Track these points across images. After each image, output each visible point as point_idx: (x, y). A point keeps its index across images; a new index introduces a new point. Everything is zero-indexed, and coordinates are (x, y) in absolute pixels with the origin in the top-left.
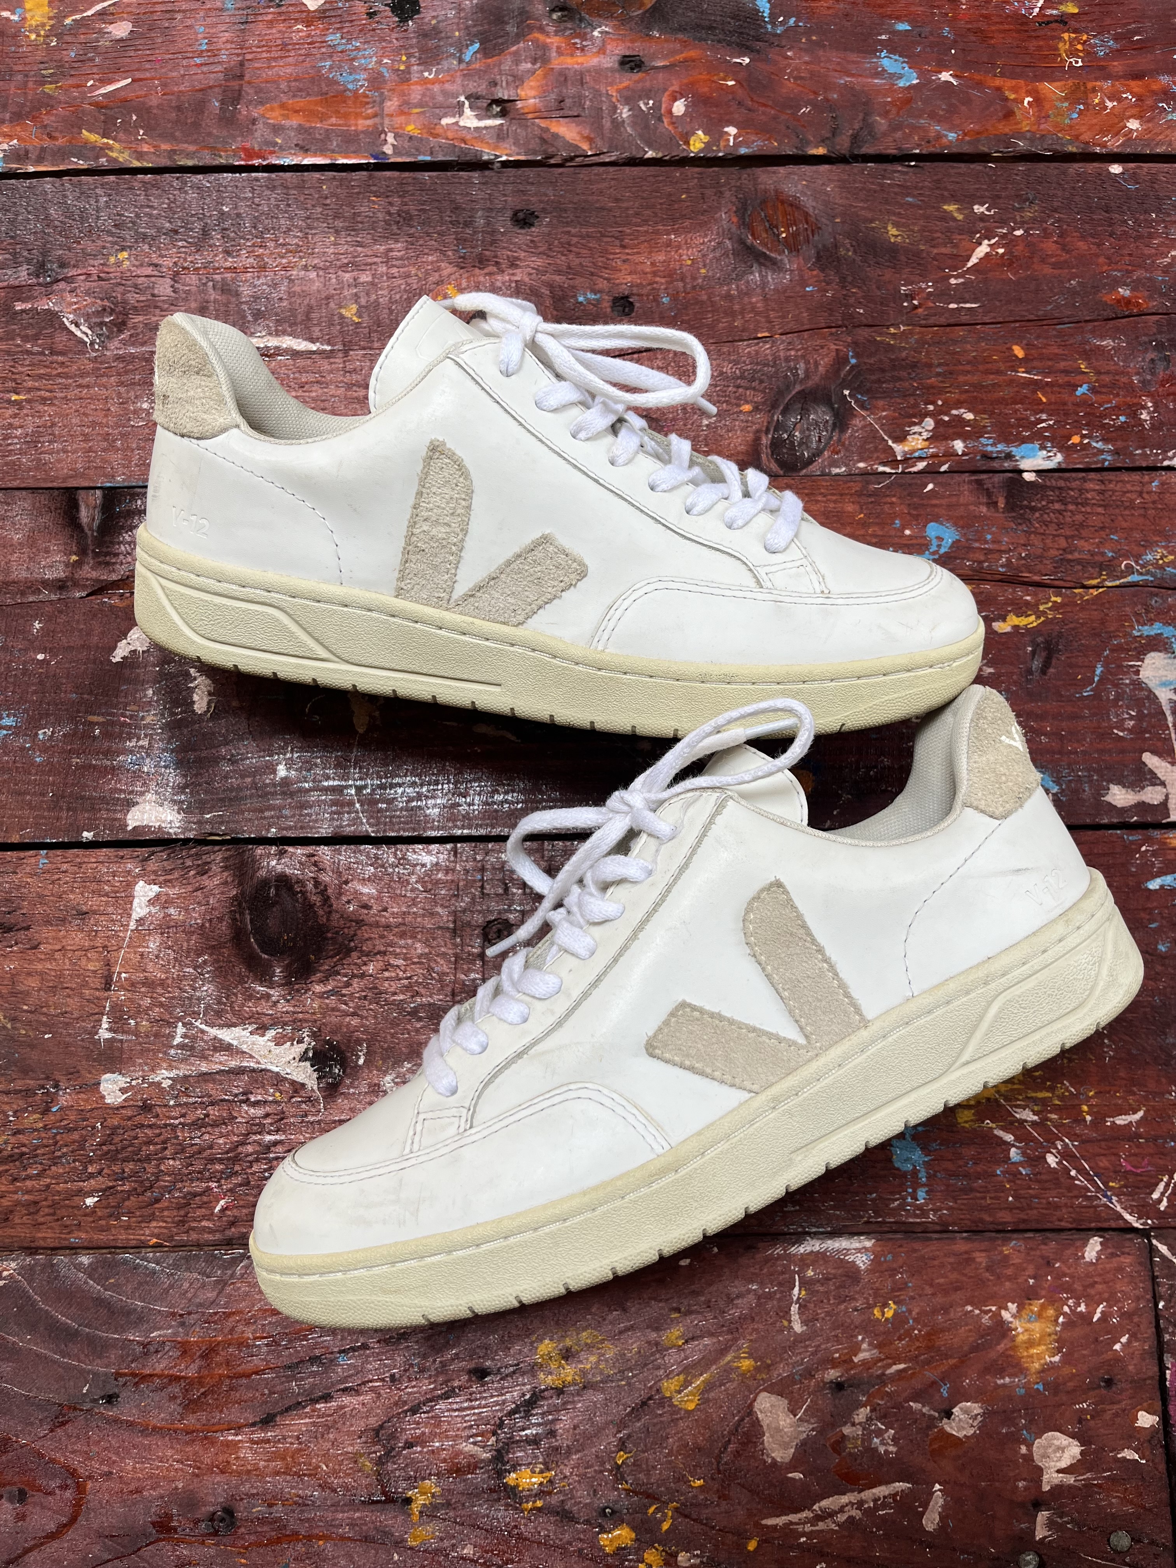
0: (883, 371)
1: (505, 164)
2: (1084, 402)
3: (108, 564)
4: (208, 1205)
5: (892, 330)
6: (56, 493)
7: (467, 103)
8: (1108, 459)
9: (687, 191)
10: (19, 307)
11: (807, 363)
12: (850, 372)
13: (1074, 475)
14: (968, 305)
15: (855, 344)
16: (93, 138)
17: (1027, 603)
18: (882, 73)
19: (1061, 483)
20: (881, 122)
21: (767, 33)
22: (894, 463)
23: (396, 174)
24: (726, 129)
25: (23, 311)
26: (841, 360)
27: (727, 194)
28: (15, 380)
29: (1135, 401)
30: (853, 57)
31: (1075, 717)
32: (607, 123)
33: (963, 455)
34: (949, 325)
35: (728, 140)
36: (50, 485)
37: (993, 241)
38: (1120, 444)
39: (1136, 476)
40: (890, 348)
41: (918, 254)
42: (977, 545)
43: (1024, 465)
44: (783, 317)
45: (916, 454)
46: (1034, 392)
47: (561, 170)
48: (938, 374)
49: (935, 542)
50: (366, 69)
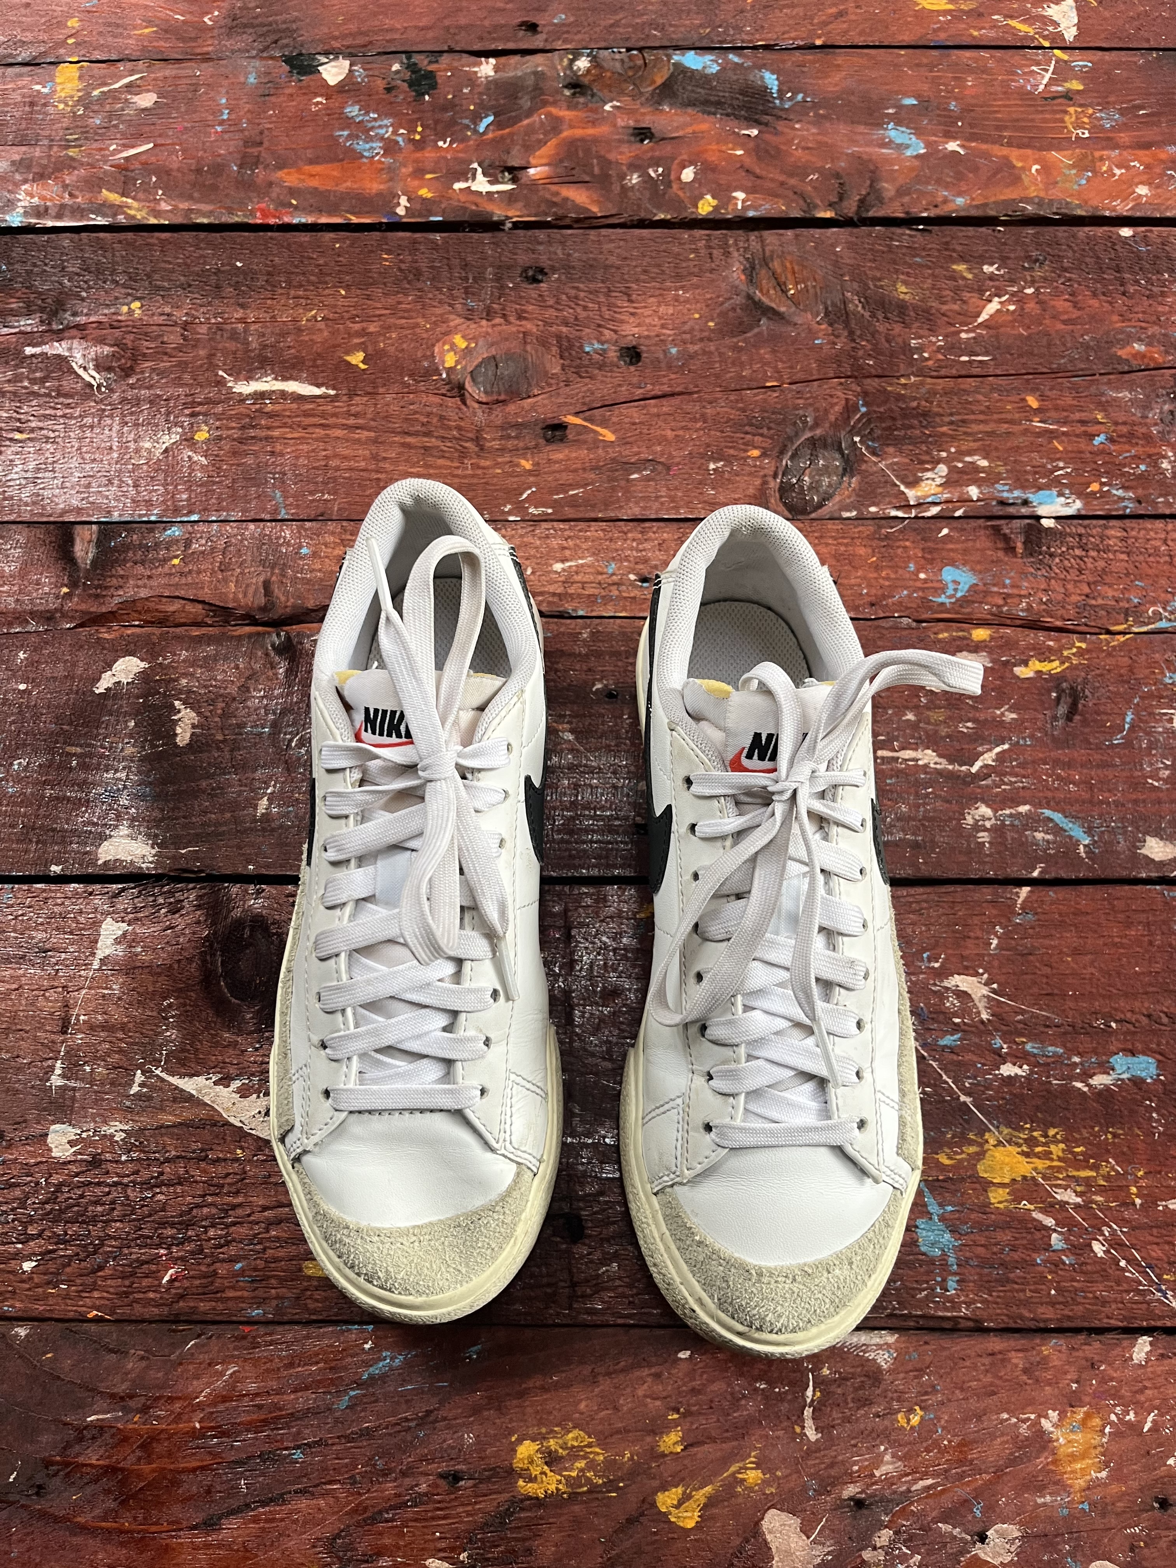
0: (894, 419)
1: (516, 225)
2: (1102, 452)
3: (97, 596)
4: (157, 1275)
5: (903, 381)
6: (52, 527)
7: (480, 170)
8: (1130, 507)
9: (695, 251)
10: (29, 351)
11: (817, 410)
12: (859, 420)
13: (1094, 522)
14: (980, 358)
15: (865, 394)
16: (114, 198)
17: (1050, 648)
18: (889, 144)
19: (1082, 530)
20: (888, 188)
21: (775, 108)
22: (908, 507)
23: (408, 234)
24: (734, 194)
25: (33, 356)
26: (850, 409)
27: (736, 254)
28: (19, 420)
29: (1156, 451)
30: (861, 129)
31: (1103, 765)
32: (616, 188)
33: (978, 500)
34: (960, 377)
35: (737, 204)
36: (45, 519)
37: (1004, 299)
38: (1140, 491)
39: (1159, 524)
40: (900, 398)
41: (927, 311)
42: (995, 589)
43: (1040, 511)
44: (791, 367)
45: (930, 500)
46: (1050, 442)
47: (569, 232)
48: (951, 423)
49: (951, 586)
50: (382, 138)
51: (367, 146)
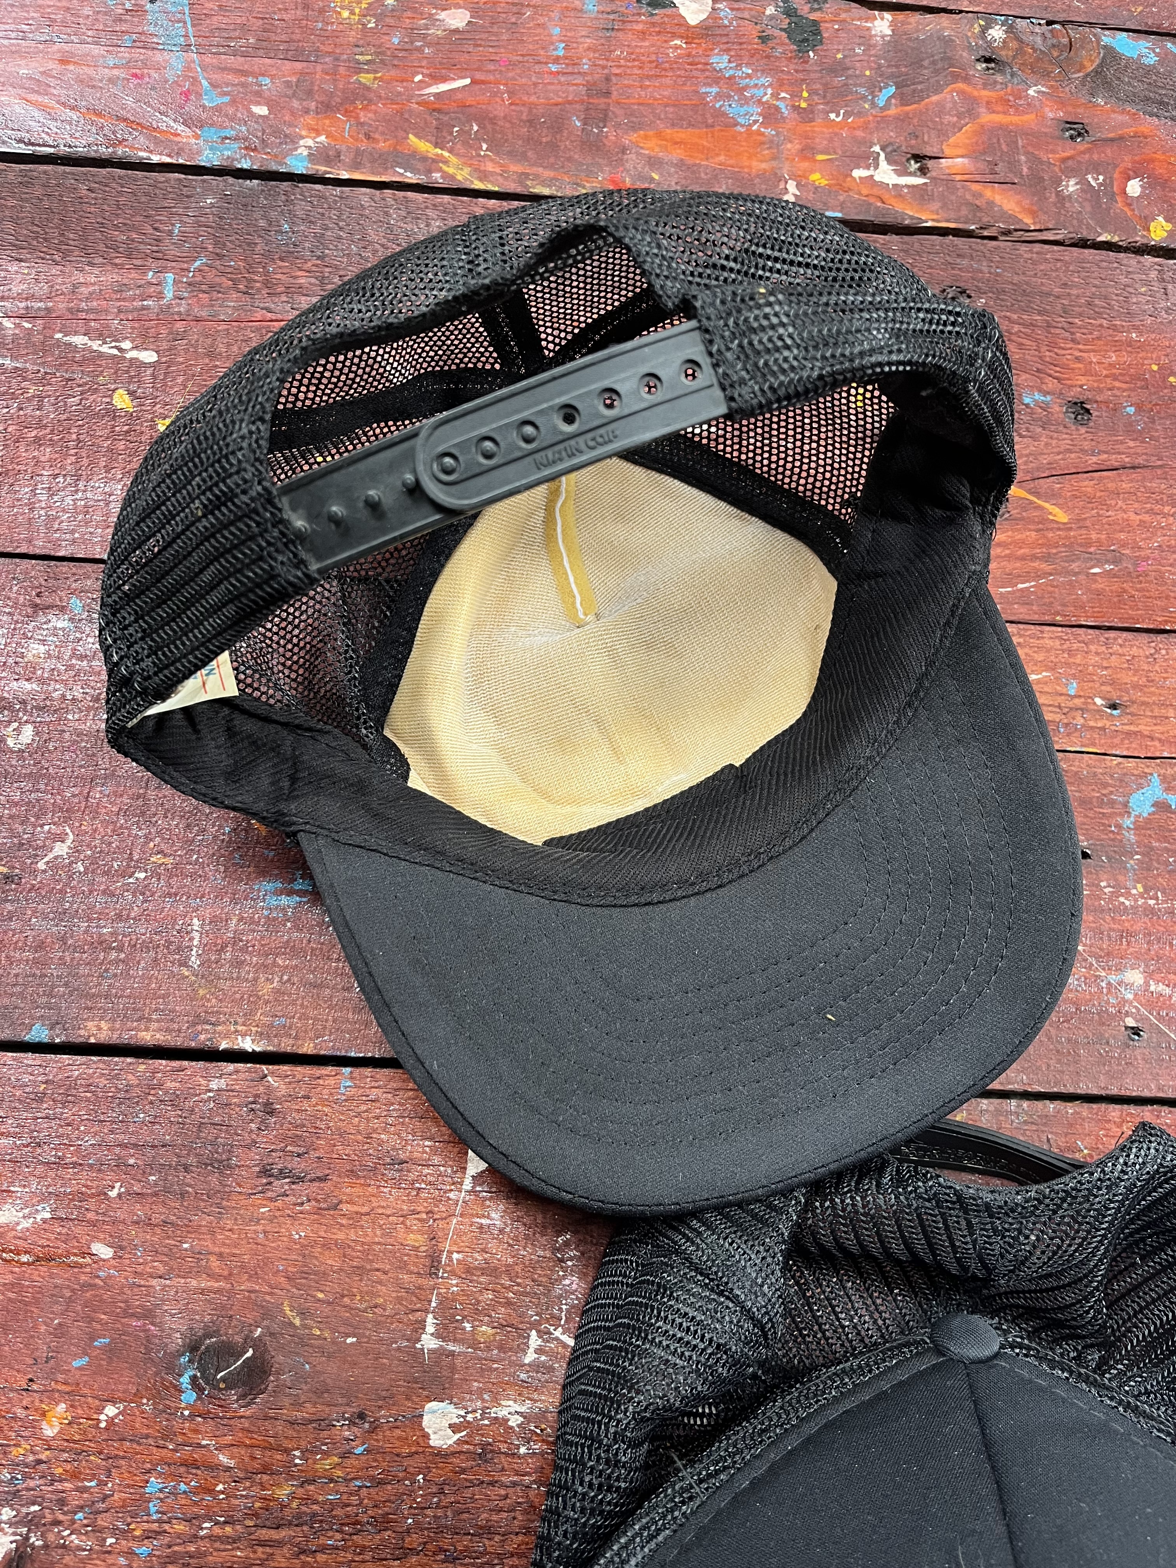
1: (931, 231)
7: (882, 156)
9: (1146, 283)
16: (424, 146)
32: (1051, 196)
47: (997, 244)
50: (759, 101)
51: (742, 111)
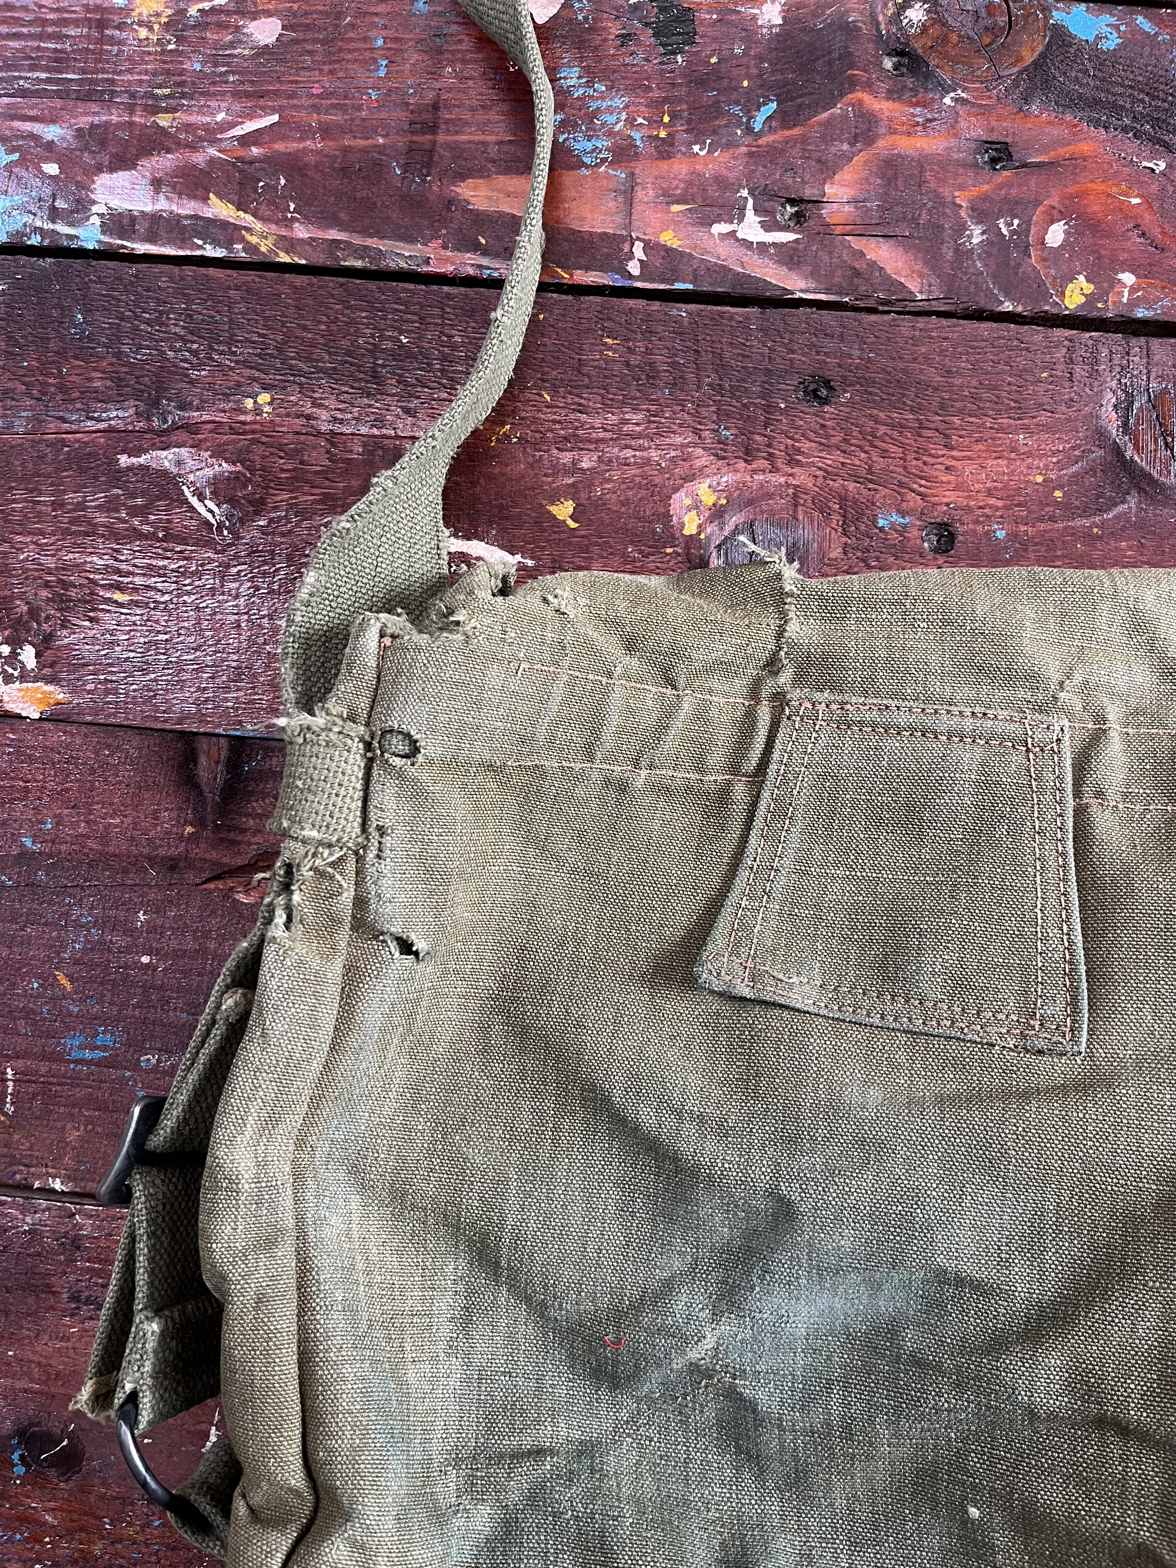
1: (798, 303)
3: (230, 842)
6: (169, 737)
7: (751, 202)
9: (1050, 367)
10: (124, 460)
16: (227, 211)
23: (641, 305)
24: (1121, 276)
25: (130, 469)
27: (1108, 376)
28: (118, 571)
32: (949, 250)
35: (1121, 294)
36: (159, 726)
47: (873, 318)
50: (610, 134)
51: (589, 146)
